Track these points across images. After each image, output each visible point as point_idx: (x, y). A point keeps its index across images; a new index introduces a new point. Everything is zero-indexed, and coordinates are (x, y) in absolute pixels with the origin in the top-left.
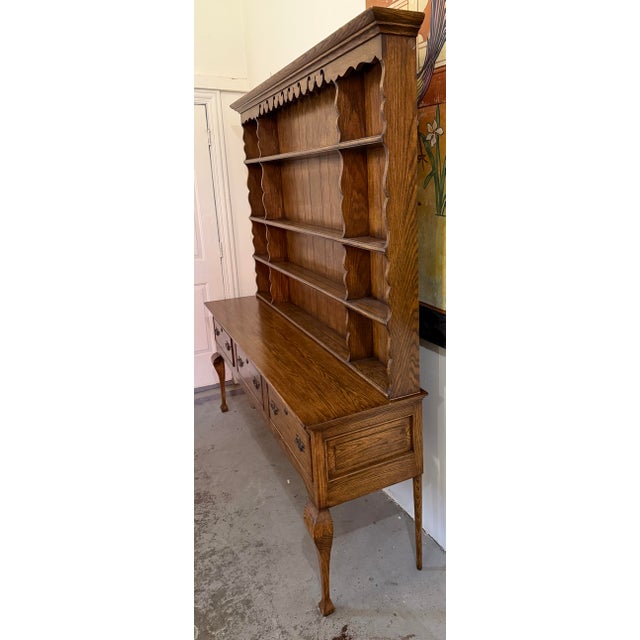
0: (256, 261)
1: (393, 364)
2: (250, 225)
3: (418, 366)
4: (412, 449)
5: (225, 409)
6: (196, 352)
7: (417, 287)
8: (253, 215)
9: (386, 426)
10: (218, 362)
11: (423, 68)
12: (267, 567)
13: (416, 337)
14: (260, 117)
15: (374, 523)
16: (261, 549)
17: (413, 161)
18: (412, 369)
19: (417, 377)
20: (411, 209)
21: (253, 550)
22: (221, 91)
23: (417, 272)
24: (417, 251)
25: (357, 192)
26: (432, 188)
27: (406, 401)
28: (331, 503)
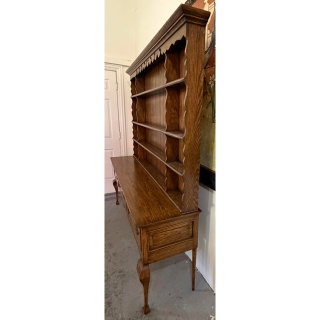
0: (134, 141)
1: (185, 196)
2: (132, 125)
3: (197, 198)
4: (192, 236)
5: (118, 203)
6: (105, 179)
7: (199, 158)
8: (133, 121)
9: (180, 226)
10: (115, 183)
11: (209, 47)
12: (122, 284)
13: (197, 183)
14: (137, 76)
15: (175, 263)
16: (121, 274)
17: (200, 93)
18: (194, 199)
19: (197, 203)
20: (198, 118)
21: (117, 274)
22: (123, 66)
23: (200, 151)
24: (200, 140)
25: (174, 110)
26: (210, 109)
27: (190, 215)
28: (150, 262)
